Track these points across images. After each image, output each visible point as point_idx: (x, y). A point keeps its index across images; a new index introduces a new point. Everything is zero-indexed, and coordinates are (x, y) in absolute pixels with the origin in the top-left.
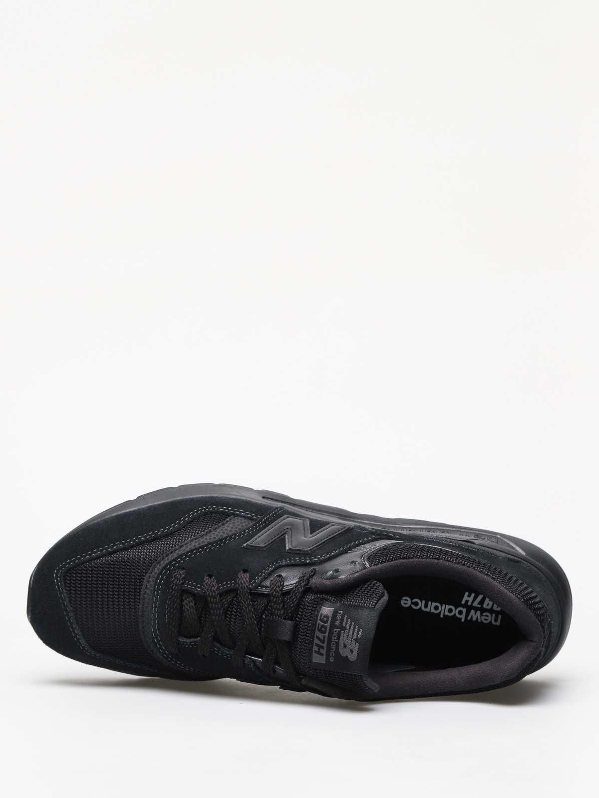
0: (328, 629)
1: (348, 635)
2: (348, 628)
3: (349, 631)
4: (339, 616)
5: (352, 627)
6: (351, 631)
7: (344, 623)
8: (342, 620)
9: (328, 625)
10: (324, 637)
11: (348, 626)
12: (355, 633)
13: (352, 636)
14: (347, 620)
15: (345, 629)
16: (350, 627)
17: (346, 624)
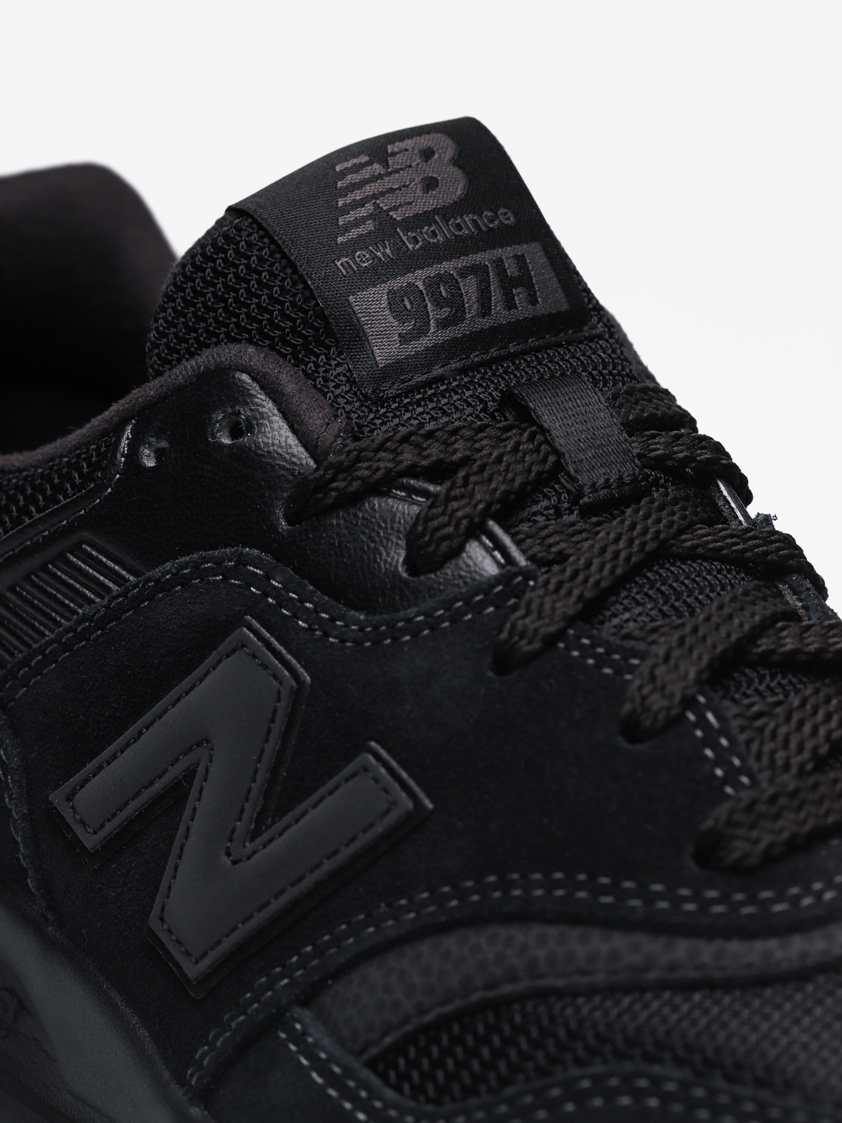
0: (432, 271)
1: (391, 190)
2: (369, 207)
3: (375, 197)
4: (363, 258)
5: (358, 195)
6: (369, 189)
7: (361, 230)
8: (361, 242)
9: (418, 278)
10: (464, 273)
11: (362, 212)
12: (366, 173)
13: (380, 176)
14: (347, 228)
15: (379, 216)
16: (361, 203)
17: (361, 221)
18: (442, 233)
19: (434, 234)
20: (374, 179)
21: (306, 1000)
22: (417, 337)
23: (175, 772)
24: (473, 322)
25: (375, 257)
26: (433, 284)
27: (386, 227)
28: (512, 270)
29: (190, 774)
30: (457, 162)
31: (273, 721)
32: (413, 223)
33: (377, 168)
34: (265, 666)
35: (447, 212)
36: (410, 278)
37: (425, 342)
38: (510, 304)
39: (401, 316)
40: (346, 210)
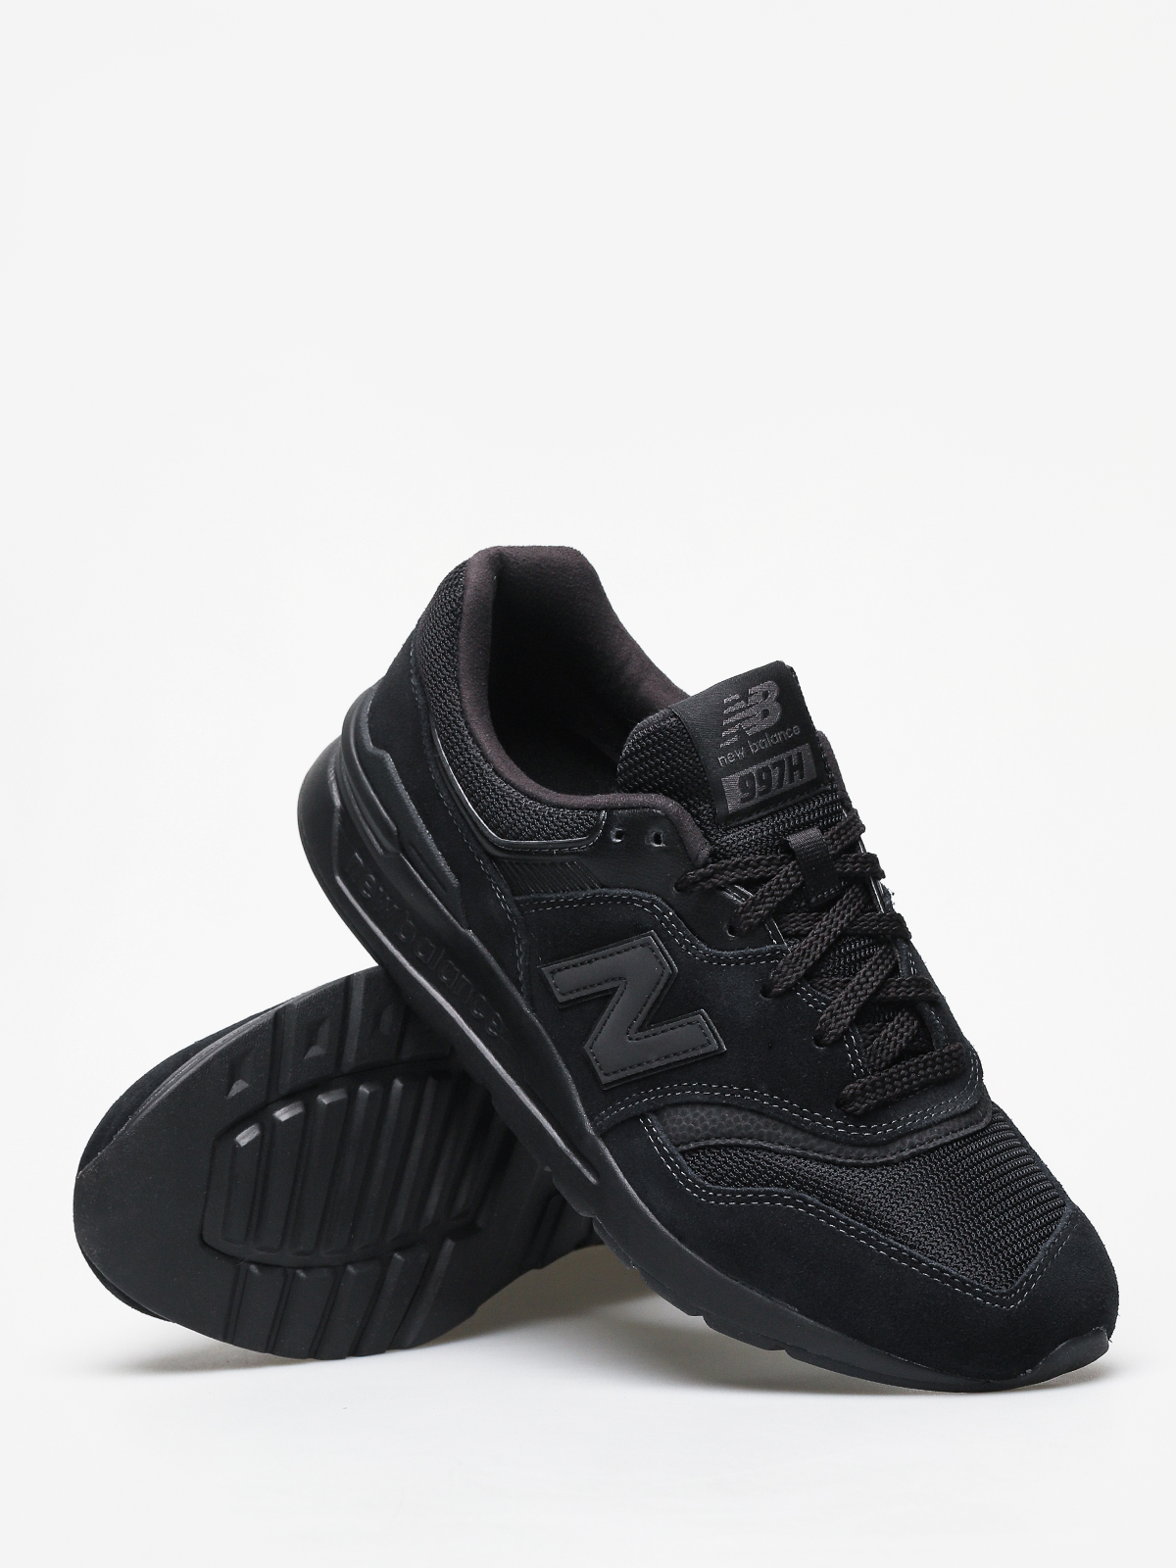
0: (760, 765)
1: (748, 718)
2: (737, 728)
3: (739, 722)
4: (729, 759)
5: (733, 720)
6: (737, 718)
7: (733, 741)
8: (728, 749)
9: (753, 769)
10: (774, 765)
11: (734, 730)
12: (737, 706)
14: (727, 738)
15: (742, 733)
17: (732, 735)
18: (768, 742)
19: (764, 744)
20: (741, 710)
21: (656, 1112)
22: (748, 801)
23: (607, 986)
24: (775, 790)
25: (736, 757)
26: (759, 772)
27: (743, 739)
28: (794, 762)
29: (615, 989)
30: (778, 699)
31: (658, 983)
32: (756, 737)
33: (742, 704)
34: (657, 957)
35: (771, 731)
36: (750, 770)
37: (752, 802)
38: (791, 779)
39: (743, 789)
40: (725, 728)
